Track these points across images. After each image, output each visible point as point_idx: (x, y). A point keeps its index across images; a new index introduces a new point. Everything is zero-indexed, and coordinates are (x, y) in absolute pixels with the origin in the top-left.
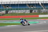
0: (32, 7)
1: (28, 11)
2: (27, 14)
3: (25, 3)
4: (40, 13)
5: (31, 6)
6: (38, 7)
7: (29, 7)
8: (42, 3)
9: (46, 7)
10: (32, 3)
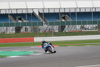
0: (20, 21)
1: (11, 30)
2: (10, 36)
3: (4, 13)
4: (36, 33)
5: (17, 19)
6: (32, 21)
7: (14, 22)
8: (41, 11)
9: (48, 22)
10: (20, 12)
